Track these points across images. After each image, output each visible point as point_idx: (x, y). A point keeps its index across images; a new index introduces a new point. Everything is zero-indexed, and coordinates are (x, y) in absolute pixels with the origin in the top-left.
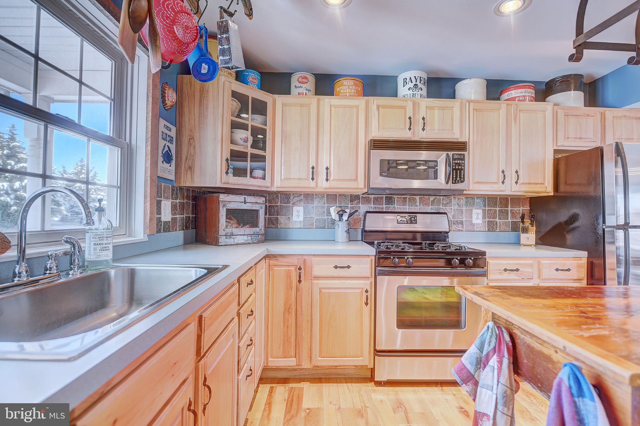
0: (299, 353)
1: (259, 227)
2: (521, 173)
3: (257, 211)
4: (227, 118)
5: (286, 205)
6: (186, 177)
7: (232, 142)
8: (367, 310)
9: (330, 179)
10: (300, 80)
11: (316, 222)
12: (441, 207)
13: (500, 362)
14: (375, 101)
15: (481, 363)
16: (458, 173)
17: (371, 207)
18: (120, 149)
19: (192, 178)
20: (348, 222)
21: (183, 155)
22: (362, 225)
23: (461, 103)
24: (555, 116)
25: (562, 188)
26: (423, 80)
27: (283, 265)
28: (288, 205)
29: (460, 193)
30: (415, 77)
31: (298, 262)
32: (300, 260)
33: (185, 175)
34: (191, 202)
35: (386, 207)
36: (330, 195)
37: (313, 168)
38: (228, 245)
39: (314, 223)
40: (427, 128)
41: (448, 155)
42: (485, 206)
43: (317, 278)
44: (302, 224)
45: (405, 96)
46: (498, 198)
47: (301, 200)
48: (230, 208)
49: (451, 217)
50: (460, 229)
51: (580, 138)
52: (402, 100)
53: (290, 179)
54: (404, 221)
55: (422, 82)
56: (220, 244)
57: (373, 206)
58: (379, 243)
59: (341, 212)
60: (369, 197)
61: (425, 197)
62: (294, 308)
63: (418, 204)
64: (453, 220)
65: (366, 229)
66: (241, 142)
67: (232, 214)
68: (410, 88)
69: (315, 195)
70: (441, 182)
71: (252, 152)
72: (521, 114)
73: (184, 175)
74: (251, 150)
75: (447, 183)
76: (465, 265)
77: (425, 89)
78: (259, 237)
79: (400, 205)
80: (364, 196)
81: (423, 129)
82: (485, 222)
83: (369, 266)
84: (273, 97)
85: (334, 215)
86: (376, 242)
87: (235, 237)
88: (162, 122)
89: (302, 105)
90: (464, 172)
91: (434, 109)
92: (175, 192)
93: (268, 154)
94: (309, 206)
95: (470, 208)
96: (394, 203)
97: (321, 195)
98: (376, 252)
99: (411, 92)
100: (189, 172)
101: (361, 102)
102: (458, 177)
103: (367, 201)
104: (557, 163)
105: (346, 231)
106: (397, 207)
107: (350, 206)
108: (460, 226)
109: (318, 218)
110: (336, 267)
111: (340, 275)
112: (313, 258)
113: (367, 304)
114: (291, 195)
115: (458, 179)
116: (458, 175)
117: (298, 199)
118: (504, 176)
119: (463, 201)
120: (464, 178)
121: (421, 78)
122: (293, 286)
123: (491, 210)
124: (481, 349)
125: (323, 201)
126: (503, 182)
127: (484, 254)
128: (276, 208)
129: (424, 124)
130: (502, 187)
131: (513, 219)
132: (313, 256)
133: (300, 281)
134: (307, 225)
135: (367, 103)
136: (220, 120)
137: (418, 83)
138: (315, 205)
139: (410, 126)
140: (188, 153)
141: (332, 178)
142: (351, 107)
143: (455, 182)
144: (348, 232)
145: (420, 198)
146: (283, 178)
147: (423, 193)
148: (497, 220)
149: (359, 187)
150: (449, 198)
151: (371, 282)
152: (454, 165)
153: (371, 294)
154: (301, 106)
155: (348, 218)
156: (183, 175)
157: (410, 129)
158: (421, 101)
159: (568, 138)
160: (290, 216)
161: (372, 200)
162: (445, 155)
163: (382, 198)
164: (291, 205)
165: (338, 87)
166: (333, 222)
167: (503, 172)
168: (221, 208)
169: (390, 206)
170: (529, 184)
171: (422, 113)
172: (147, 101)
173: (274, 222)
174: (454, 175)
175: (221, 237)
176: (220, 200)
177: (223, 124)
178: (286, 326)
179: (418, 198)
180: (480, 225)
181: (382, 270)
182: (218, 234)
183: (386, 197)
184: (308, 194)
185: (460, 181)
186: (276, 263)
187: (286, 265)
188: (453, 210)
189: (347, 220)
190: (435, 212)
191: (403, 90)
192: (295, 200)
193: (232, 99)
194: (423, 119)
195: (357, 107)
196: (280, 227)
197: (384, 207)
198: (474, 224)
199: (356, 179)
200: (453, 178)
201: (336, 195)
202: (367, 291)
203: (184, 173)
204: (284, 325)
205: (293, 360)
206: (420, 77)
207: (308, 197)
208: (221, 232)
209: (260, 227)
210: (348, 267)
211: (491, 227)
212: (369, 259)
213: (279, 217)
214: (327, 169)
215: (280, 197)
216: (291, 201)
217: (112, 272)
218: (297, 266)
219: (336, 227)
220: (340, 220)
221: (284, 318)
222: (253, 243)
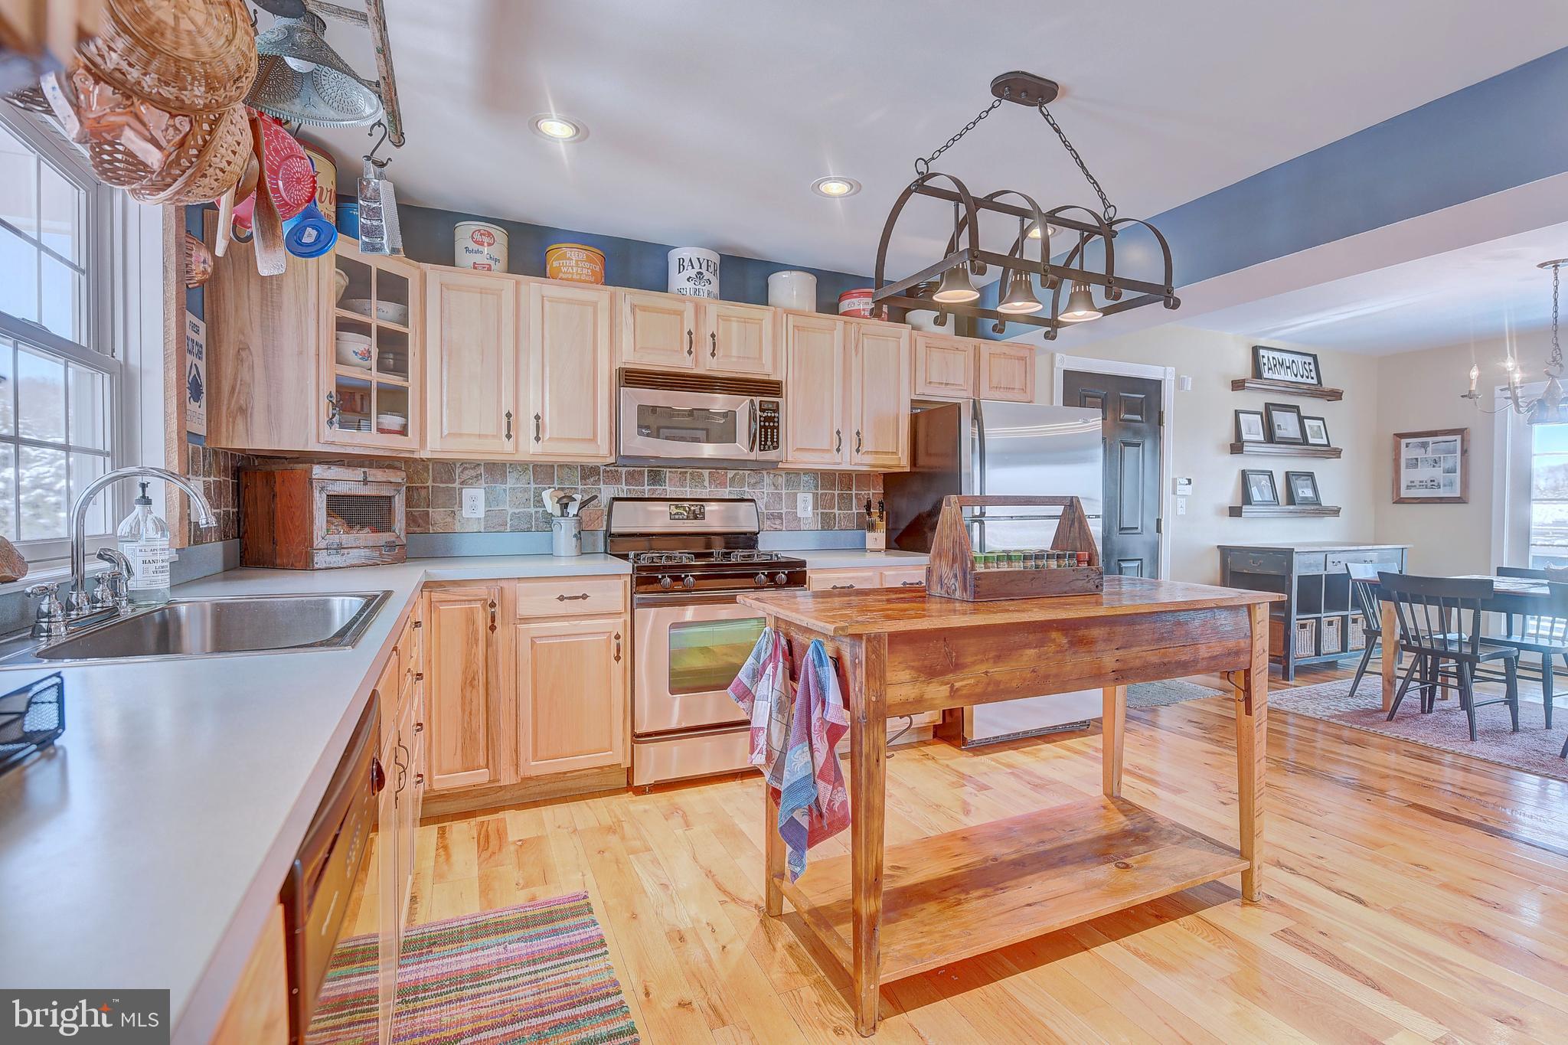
0: (494, 758)
1: (394, 532)
2: (865, 435)
3: (389, 499)
4: (327, 312)
5: (447, 485)
6: (233, 428)
7: (340, 360)
8: (618, 669)
9: (543, 436)
10: (477, 237)
11: (511, 520)
12: (746, 489)
13: (775, 668)
14: (628, 297)
15: (757, 675)
16: (769, 433)
17: (623, 489)
18: (107, 376)
19: (247, 430)
20: (578, 518)
21: (224, 382)
22: (605, 523)
23: (775, 313)
24: (913, 344)
25: (922, 460)
26: (712, 266)
27: (458, 601)
28: (450, 485)
29: (772, 466)
30: (698, 259)
31: (489, 593)
32: (492, 590)
33: (231, 425)
34: (231, 481)
35: (649, 490)
36: (541, 466)
37: (509, 415)
38: (332, 568)
39: (509, 520)
40: (719, 352)
41: (752, 401)
42: (816, 487)
43: (526, 620)
44: (483, 523)
45: (682, 290)
46: (837, 474)
47: (478, 477)
48: (335, 493)
49: (763, 507)
50: (779, 527)
51: (947, 384)
52: (676, 300)
53: (461, 435)
54: (681, 514)
55: (711, 269)
56: (316, 566)
57: (625, 488)
58: (638, 555)
59: (565, 500)
60: (617, 471)
61: (720, 471)
62: (482, 678)
63: (706, 483)
64: (766, 512)
65: (614, 530)
66: (356, 359)
67: (339, 506)
68: (690, 277)
69: (508, 466)
70: (740, 448)
71: (381, 380)
72: (865, 340)
73: (227, 425)
74: (378, 377)
75: (752, 449)
76: (776, 583)
77: (715, 281)
78: (397, 551)
79: (675, 486)
80: (608, 469)
81: (713, 355)
82: (818, 514)
83: (621, 593)
84: (419, 268)
85: (551, 505)
86: (632, 555)
87: (346, 551)
88: (190, 317)
89: (483, 291)
90: (778, 432)
91: (730, 321)
92: (207, 461)
93: (412, 384)
94: (498, 488)
95: (792, 491)
96: (665, 482)
97: (522, 467)
98: (633, 569)
99: (691, 285)
100: (240, 421)
101: (602, 295)
102: (769, 439)
103: (612, 477)
104: (914, 420)
105: (575, 536)
106: (671, 491)
107: (580, 487)
108: (778, 522)
109: (517, 511)
110: (561, 598)
111: (570, 612)
112: (518, 585)
113: (618, 658)
114: (458, 465)
115: (769, 443)
116: (769, 436)
117: (473, 473)
118: (840, 439)
119: (781, 480)
120: (778, 442)
121: (710, 263)
122: (480, 639)
123: (826, 493)
124: (758, 658)
125: (527, 477)
126: (838, 450)
127: (803, 564)
128: (423, 493)
129: (714, 344)
130: (837, 457)
131: (860, 509)
132: (517, 580)
133: (493, 628)
134: (494, 524)
135: (612, 299)
136: (313, 315)
137: (704, 270)
138: (508, 486)
139: (690, 348)
140: (235, 379)
141: (547, 436)
142: (583, 303)
143: (764, 448)
144: (578, 536)
145: (710, 473)
146: (446, 432)
147: (717, 465)
148: (836, 511)
149: (600, 452)
150: (760, 473)
151: (625, 621)
152: (762, 419)
153: (625, 641)
154: (481, 293)
155: (579, 510)
156: (224, 425)
157: (690, 352)
158: (709, 303)
159: (930, 383)
160: (456, 508)
161: (624, 476)
162: (748, 401)
163: (642, 473)
164: (456, 485)
165: (555, 260)
166: (548, 518)
167: (838, 432)
168: (316, 494)
169: (658, 487)
170: (876, 453)
171: (710, 325)
172: (165, 278)
173: (420, 521)
174: (763, 436)
175: (317, 553)
176: (314, 477)
177: (318, 323)
178: (467, 713)
179: (706, 472)
180: (810, 521)
181: (643, 598)
182: (312, 547)
183: (649, 471)
184: (494, 464)
185: (771, 447)
186: (444, 596)
187: (465, 601)
188: (766, 495)
189: (577, 515)
190: (736, 498)
191: (679, 280)
192: (465, 477)
193: (336, 272)
194: (713, 336)
195: (594, 305)
196: (433, 530)
197: (646, 490)
198: (800, 518)
199: (594, 439)
200: (760, 441)
201: (553, 466)
202: (617, 637)
203: (228, 421)
204: (463, 711)
205: (483, 773)
206: (708, 261)
207: (495, 470)
208: (318, 542)
209: (397, 532)
210: (584, 597)
211: (827, 522)
212: (620, 583)
213: (430, 510)
214: (537, 417)
215: (433, 469)
216: (457, 477)
217: (183, 609)
218: (486, 600)
219: (556, 528)
220: (562, 515)
221: (463, 697)
222: (384, 563)
